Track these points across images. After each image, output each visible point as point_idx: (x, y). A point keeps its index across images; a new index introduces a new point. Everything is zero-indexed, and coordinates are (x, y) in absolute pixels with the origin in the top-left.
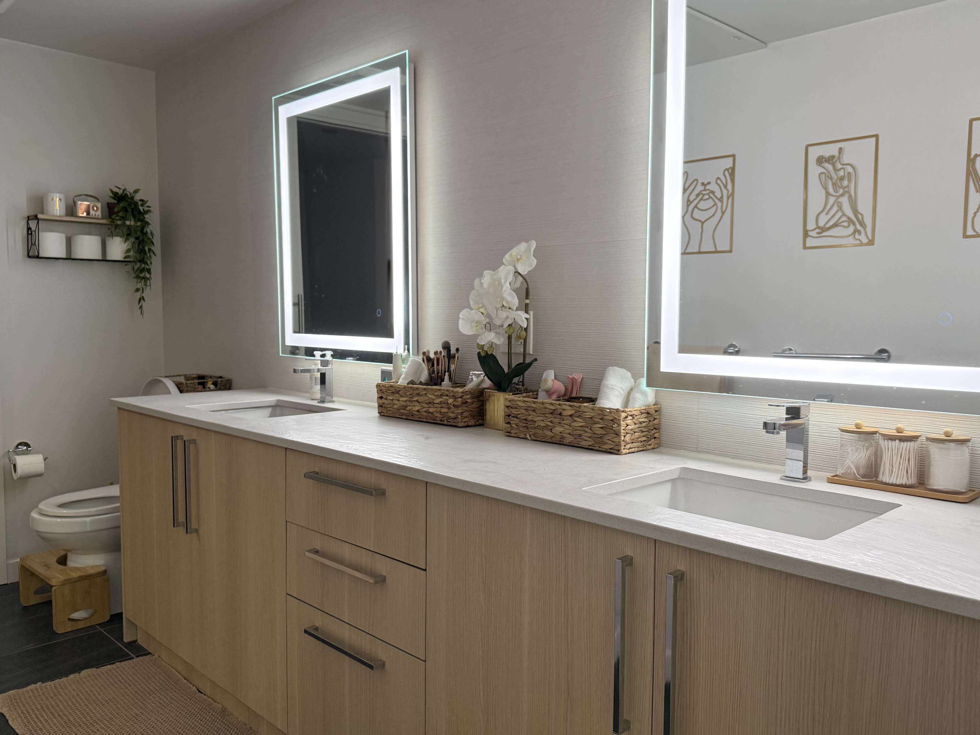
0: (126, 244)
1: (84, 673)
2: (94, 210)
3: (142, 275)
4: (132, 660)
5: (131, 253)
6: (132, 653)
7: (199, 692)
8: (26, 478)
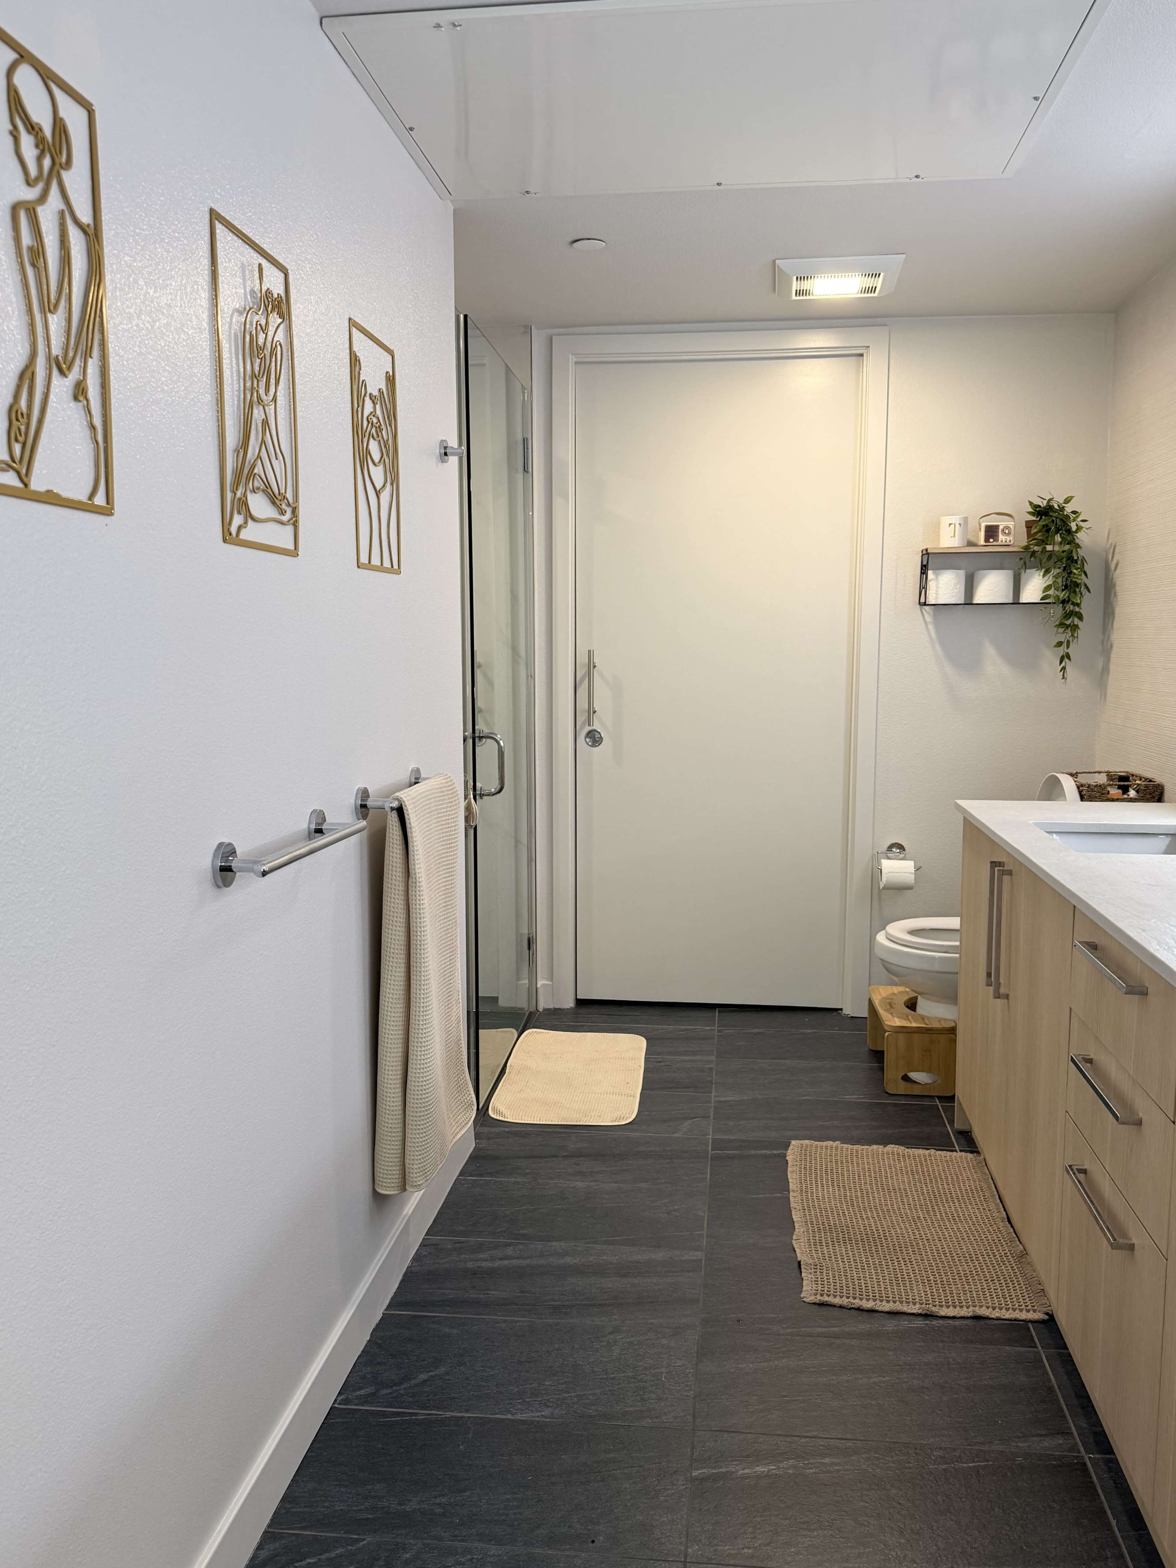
0: (1046, 578)
2: (1005, 533)
3: (1068, 622)
4: (951, 1153)
5: (1051, 592)
6: (958, 1145)
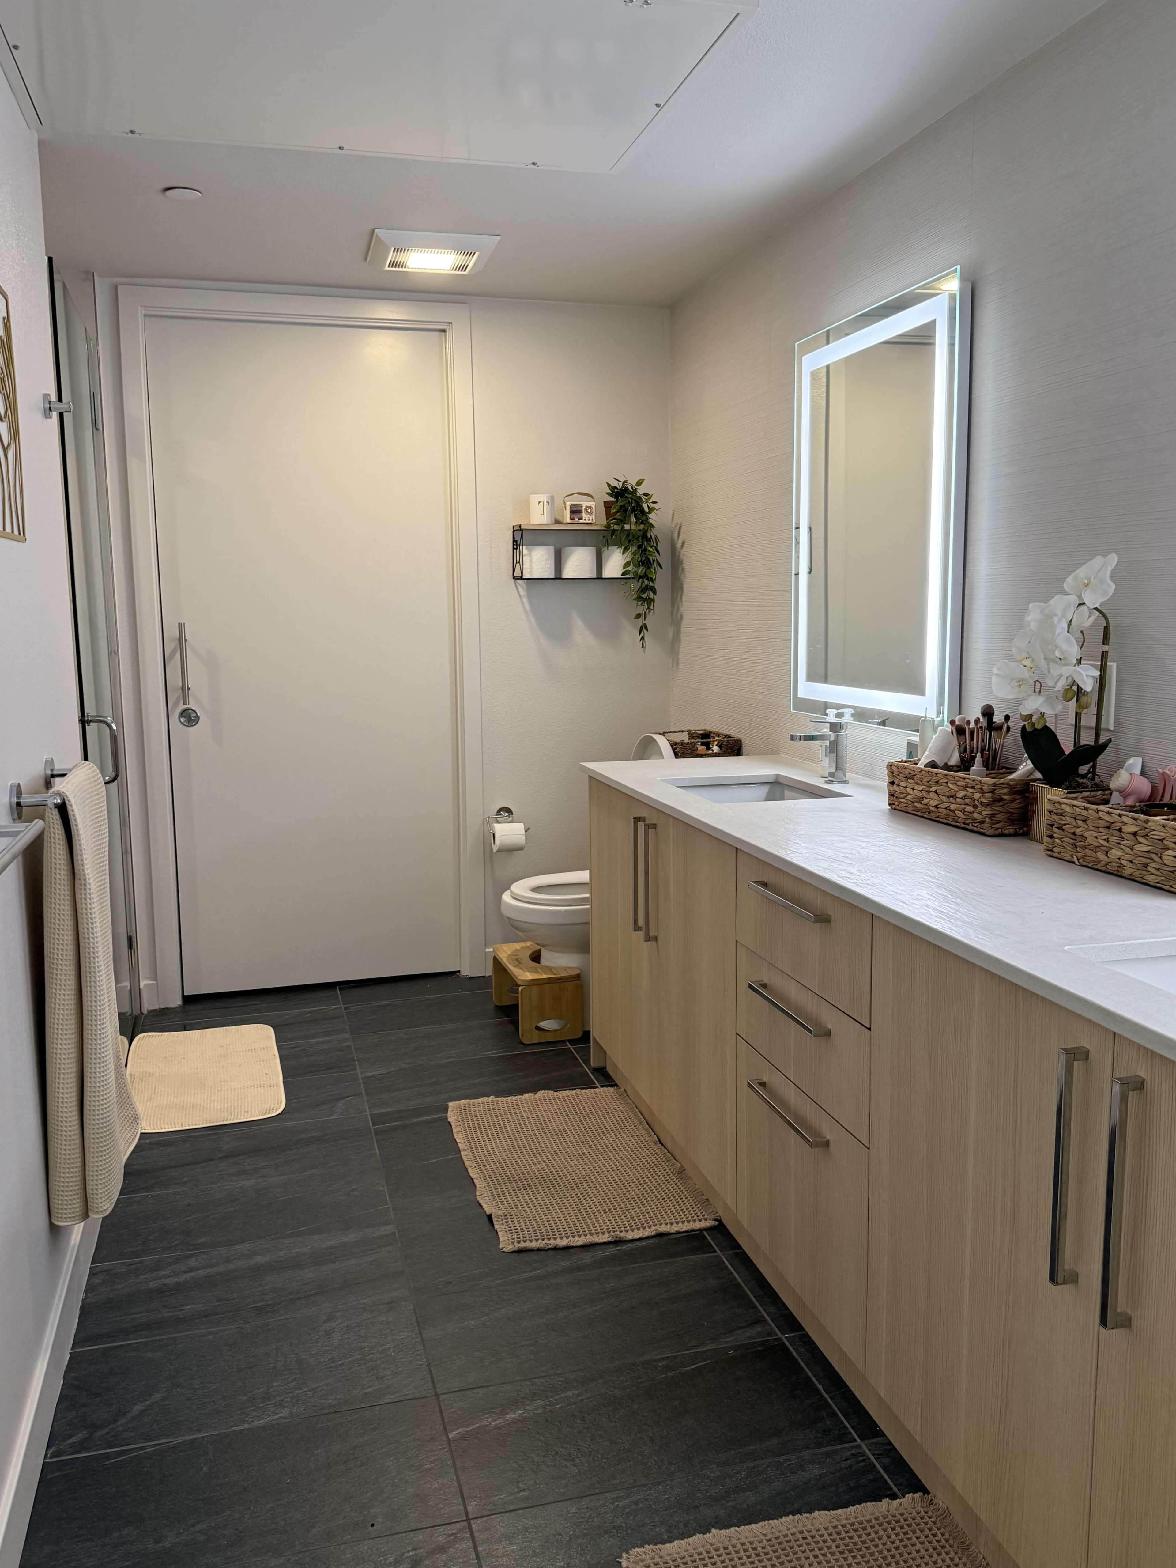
0: (626, 555)
1: (541, 1094)
2: (587, 512)
3: (644, 596)
4: (594, 1090)
5: (630, 568)
6: (598, 1082)
7: (661, 1143)
8: (510, 850)
